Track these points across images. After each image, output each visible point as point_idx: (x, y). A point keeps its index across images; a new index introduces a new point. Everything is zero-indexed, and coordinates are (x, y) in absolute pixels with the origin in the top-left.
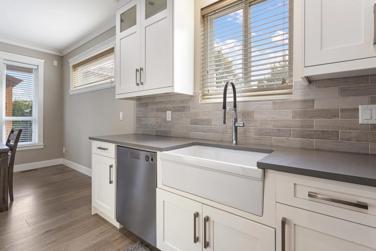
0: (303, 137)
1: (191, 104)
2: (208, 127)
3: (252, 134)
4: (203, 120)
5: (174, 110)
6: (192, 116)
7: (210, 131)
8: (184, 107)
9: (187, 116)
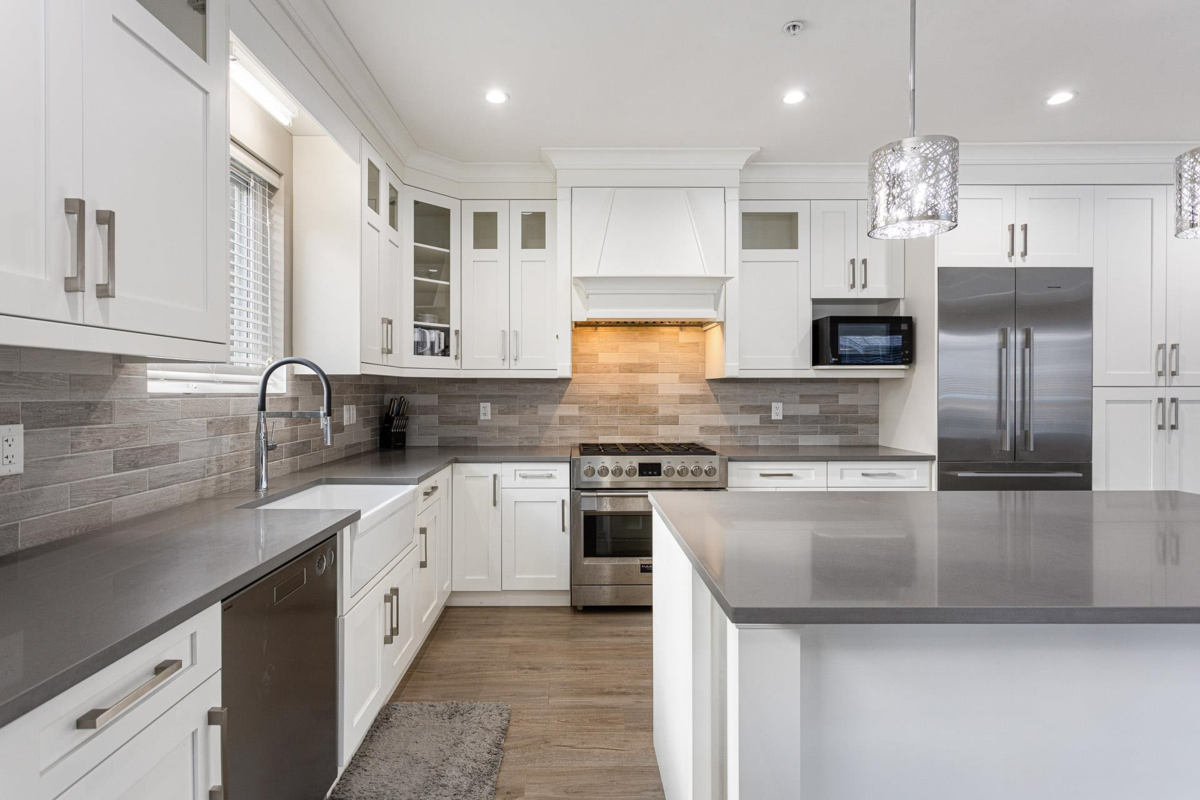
1: (119, 396)
2: (168, 469)
4: (156, 450)
6: (121, 438)
7: (175, 478)
8: (90, 407)
9: (100, 441)
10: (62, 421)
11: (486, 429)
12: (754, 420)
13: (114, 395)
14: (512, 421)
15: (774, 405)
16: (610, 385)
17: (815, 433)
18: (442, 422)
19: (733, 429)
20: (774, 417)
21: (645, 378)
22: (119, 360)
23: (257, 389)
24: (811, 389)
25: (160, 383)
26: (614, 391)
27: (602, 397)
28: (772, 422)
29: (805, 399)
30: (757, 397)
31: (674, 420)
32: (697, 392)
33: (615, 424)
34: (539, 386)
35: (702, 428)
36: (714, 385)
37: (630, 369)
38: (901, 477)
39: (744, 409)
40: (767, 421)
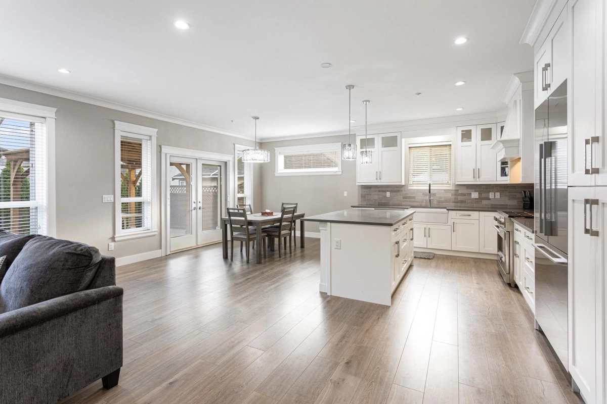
0: (455, 202)
1: (403, 189)
2: (413, 200)
3: (435, 202)
5: (391, 192)
6: (404, 195)
7: (415, 202)
8: (399, 190)
9: (400, 195)
25: (410, 188)
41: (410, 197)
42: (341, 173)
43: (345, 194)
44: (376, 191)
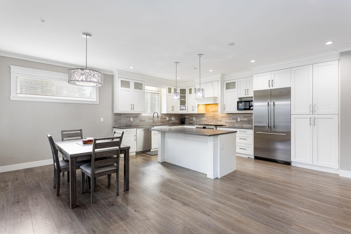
2: (144, 122)
4: (143, 120)
5: (133, 117)
6: (140, 119)
8: (137, 117)
9: (138, 119)
10: (135, 118)
11: (194, 121)
12: (235, 121)
13: (139, 116)
14: (197, 120)
15: (238, 118)
16: (211, 114)
17: (246, 124)
18: (189, 120)
19: (231, 123)
20: (238, 121)
21: (216, 113)
22: (140, 113)
23: (153, 115)
24: (246, 115)
25: (143, 115)
26: (212, 115)
27: (210, 116)
28: (238, 122)
29: (244, 117)
30: (235, 116)
31: (221, 121)
32: (225, 116)
33: (212, 121)
34: (201, 115)
35: (225, 122)
36: (228, 114)
37: (214, 112)
38: (247, 132)
39: (233, 119)
40: (237, 121)
41: (143, 121)
42: (98, 103)
43: (102, 119)
44: (124, 117)
